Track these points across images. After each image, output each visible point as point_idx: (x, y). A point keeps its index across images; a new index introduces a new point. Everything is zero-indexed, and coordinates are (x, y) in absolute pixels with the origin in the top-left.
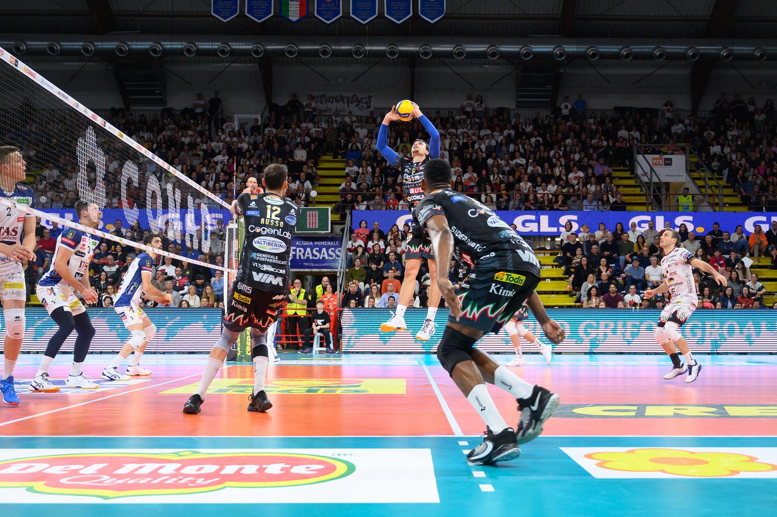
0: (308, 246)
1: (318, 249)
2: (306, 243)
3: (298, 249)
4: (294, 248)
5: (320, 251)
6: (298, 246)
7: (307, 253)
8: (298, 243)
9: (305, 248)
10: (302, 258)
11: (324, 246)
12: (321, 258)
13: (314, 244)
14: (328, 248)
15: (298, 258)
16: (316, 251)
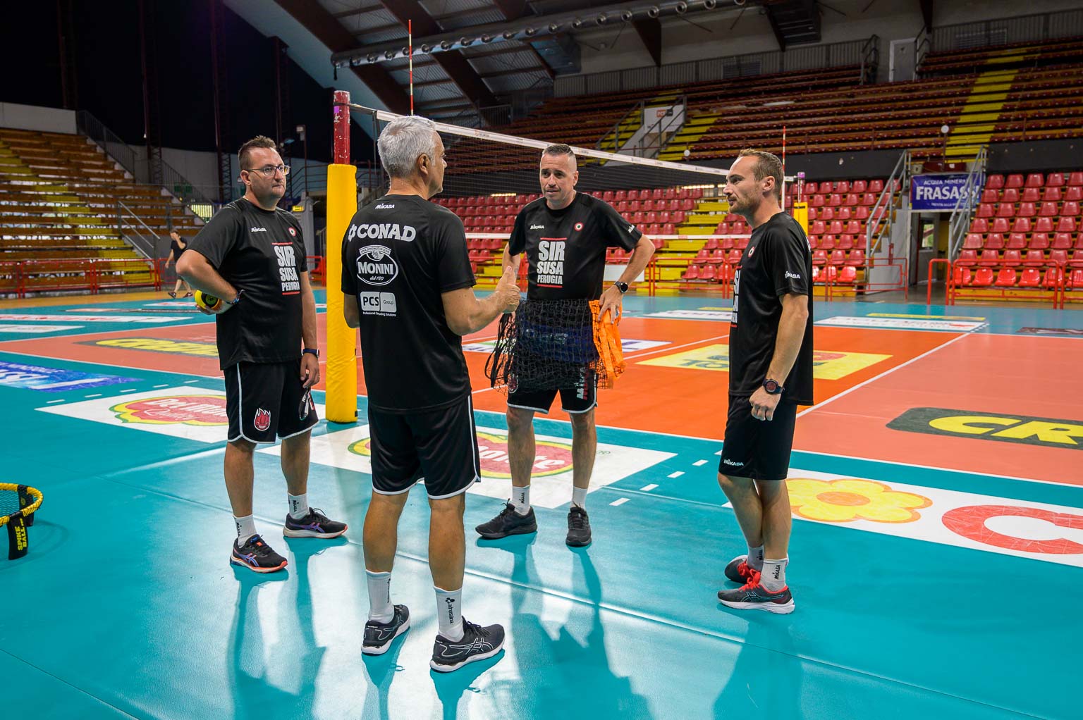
0: (939, 186)
1: (948, 188)
2: (934, 182)
3: (926, 189)
4: (922, 188)
5: (950, 191)
6: (927, 186)
7: (935, 193)
8: (926, 183)
9: (934, 187)
10: (930, 198)
11: (954, 185)
12: (951, 198)
13: (944, 182)
14: (959, 186)
15: (925, 198)
16: (947, 190)
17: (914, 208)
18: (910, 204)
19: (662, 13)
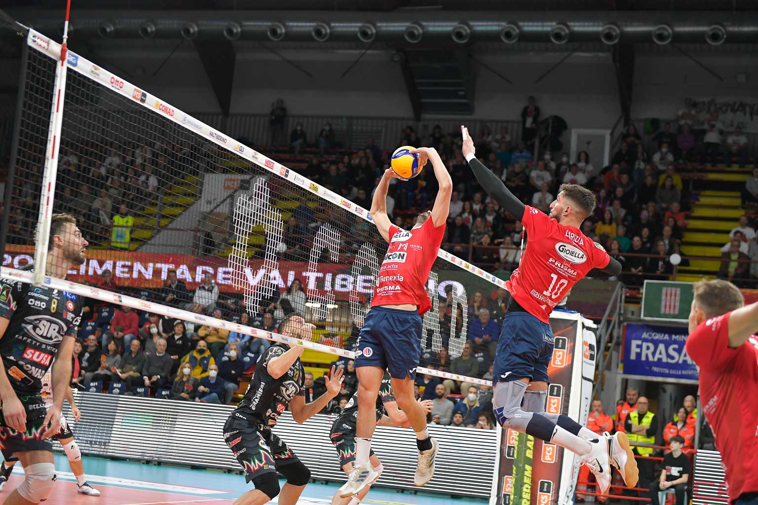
0: (662, 342)
1: (676, 346)
2: (658, 336)
3: (645, 345)
4: (639, 342)
5: (679, 351)
6: (645, 340)
7: (658, 352)
8: (645, 335)
9: (656, 343)
10: (651, 359)
12: (681, 362)
13: (670, 337)
15: (643, 358)
16: (674, 349)
17: (625, 372)
18: (621, 365)
19: (245, 36)
